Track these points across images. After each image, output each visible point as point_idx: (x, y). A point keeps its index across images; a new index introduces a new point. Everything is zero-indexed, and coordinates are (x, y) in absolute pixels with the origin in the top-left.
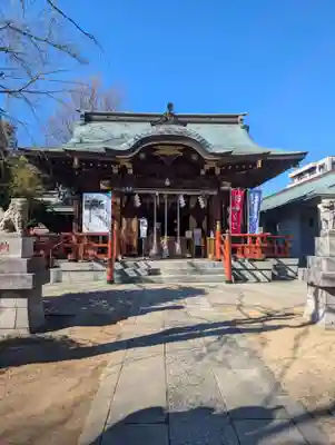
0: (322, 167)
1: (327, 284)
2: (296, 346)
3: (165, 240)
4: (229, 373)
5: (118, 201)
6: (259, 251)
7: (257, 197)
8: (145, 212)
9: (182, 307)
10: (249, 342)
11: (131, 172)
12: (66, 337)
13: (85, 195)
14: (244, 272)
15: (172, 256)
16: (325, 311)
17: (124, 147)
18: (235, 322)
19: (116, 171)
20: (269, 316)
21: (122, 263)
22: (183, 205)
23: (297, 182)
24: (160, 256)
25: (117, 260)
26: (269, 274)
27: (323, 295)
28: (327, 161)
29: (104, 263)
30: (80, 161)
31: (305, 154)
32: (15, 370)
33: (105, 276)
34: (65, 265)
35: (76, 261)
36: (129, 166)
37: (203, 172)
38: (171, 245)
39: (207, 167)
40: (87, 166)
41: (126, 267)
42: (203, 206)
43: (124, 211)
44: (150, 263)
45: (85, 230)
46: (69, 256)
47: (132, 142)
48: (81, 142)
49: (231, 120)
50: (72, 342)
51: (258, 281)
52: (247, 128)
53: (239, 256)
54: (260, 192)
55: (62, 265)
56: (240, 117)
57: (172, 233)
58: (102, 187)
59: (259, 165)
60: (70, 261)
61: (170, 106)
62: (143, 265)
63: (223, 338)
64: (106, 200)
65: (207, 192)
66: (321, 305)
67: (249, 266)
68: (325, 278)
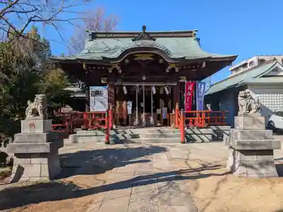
0: (251, 63)
1: (240, 148)
2: (217, 189)
3: (143, 116)
4: (170, 208)
5: (113, 91)
6: (203, 122)
7: (202, 86)
8: (130, 97)
9: (149, 161)
10: (187, 186)
11: (120, 71)
12: (72, 182)
13: (91, 87)
14: (194, 136)
15: (148, 125)
16: (240, 165)
17: (115, 55)
18: (180, 172)
19: (110, 71)
20: (205, 167)
21: (116, 130)
22: (155, 92)
23: (235, 73)
24: (140, 126)
25: (112, 129)
26: (210, 137)
27: (238, 155)
28: (255, 59)
29: (103, 131)
30: (87, 65)
31: (236, 56)
32: (35, 206)
33: (104, 139)
34: (80, 132)
35: (87, 130)
36: (118, 68)
37: (167, 71)
38: (147, 118)
39: (169, 68)
40: (92, 69)
41: (118, 133)
42: (168, 93)
43: (116, 97)
44: (133, 130)
45: (91, 110)
46: (82, 127)
47: (119, 52)
48: (89, 52)
49: (187, 34)
50: (75, 186)
51: (203, 141)
52: (198, 40)
53: (191, 125)
54: (204, 83)
55: (78, 132)
56: (194, 32)
57: (148, 110)
58: (103, 82)
59: (204, 65)
60: (83, 129)
61: (144, 28)
62: (129, 131)
63: (171, 183)
64: (104, 91)
65: (170, 84)
66: (236, 161)
67: (197, 132)
68: (239, 143)
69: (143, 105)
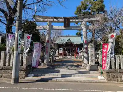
3: (69, 54)
8: (66, 50)
11: (65, 46)
13: (60, 48)
15: (70, 56)
17: (64, 43)
22: (71, 49)
24: (68, 55)
33: (62, 57)
37: (73, 46)
38: (70, 54)
41: (64, 57)
43: (64, 50)
57: (70, 53)
64: (62, 49)
65: (74, 48)
69: (69, 51)
